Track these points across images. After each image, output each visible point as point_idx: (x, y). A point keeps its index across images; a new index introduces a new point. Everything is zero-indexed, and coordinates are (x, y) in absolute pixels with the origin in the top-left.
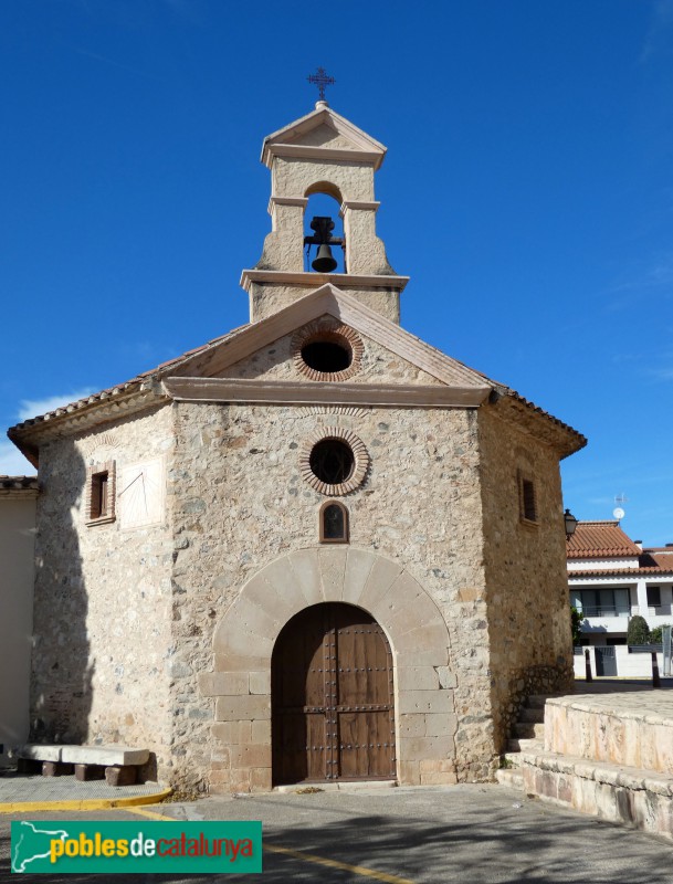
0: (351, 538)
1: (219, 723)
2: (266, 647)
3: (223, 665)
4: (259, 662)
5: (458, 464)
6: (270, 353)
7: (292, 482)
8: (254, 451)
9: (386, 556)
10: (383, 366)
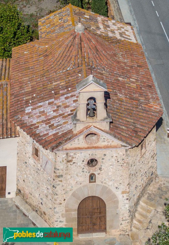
0: (96, 181)
1: (66, 223)
2: (76, 207)
3: (66, 211)
4: (75, 210)
5: (123, 162)
6: (78, 139)
7: (83, 169)
8: (74, 163)
9: (105, 185)
10: (105, 140)
